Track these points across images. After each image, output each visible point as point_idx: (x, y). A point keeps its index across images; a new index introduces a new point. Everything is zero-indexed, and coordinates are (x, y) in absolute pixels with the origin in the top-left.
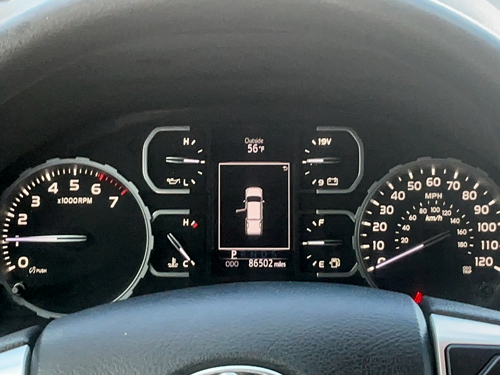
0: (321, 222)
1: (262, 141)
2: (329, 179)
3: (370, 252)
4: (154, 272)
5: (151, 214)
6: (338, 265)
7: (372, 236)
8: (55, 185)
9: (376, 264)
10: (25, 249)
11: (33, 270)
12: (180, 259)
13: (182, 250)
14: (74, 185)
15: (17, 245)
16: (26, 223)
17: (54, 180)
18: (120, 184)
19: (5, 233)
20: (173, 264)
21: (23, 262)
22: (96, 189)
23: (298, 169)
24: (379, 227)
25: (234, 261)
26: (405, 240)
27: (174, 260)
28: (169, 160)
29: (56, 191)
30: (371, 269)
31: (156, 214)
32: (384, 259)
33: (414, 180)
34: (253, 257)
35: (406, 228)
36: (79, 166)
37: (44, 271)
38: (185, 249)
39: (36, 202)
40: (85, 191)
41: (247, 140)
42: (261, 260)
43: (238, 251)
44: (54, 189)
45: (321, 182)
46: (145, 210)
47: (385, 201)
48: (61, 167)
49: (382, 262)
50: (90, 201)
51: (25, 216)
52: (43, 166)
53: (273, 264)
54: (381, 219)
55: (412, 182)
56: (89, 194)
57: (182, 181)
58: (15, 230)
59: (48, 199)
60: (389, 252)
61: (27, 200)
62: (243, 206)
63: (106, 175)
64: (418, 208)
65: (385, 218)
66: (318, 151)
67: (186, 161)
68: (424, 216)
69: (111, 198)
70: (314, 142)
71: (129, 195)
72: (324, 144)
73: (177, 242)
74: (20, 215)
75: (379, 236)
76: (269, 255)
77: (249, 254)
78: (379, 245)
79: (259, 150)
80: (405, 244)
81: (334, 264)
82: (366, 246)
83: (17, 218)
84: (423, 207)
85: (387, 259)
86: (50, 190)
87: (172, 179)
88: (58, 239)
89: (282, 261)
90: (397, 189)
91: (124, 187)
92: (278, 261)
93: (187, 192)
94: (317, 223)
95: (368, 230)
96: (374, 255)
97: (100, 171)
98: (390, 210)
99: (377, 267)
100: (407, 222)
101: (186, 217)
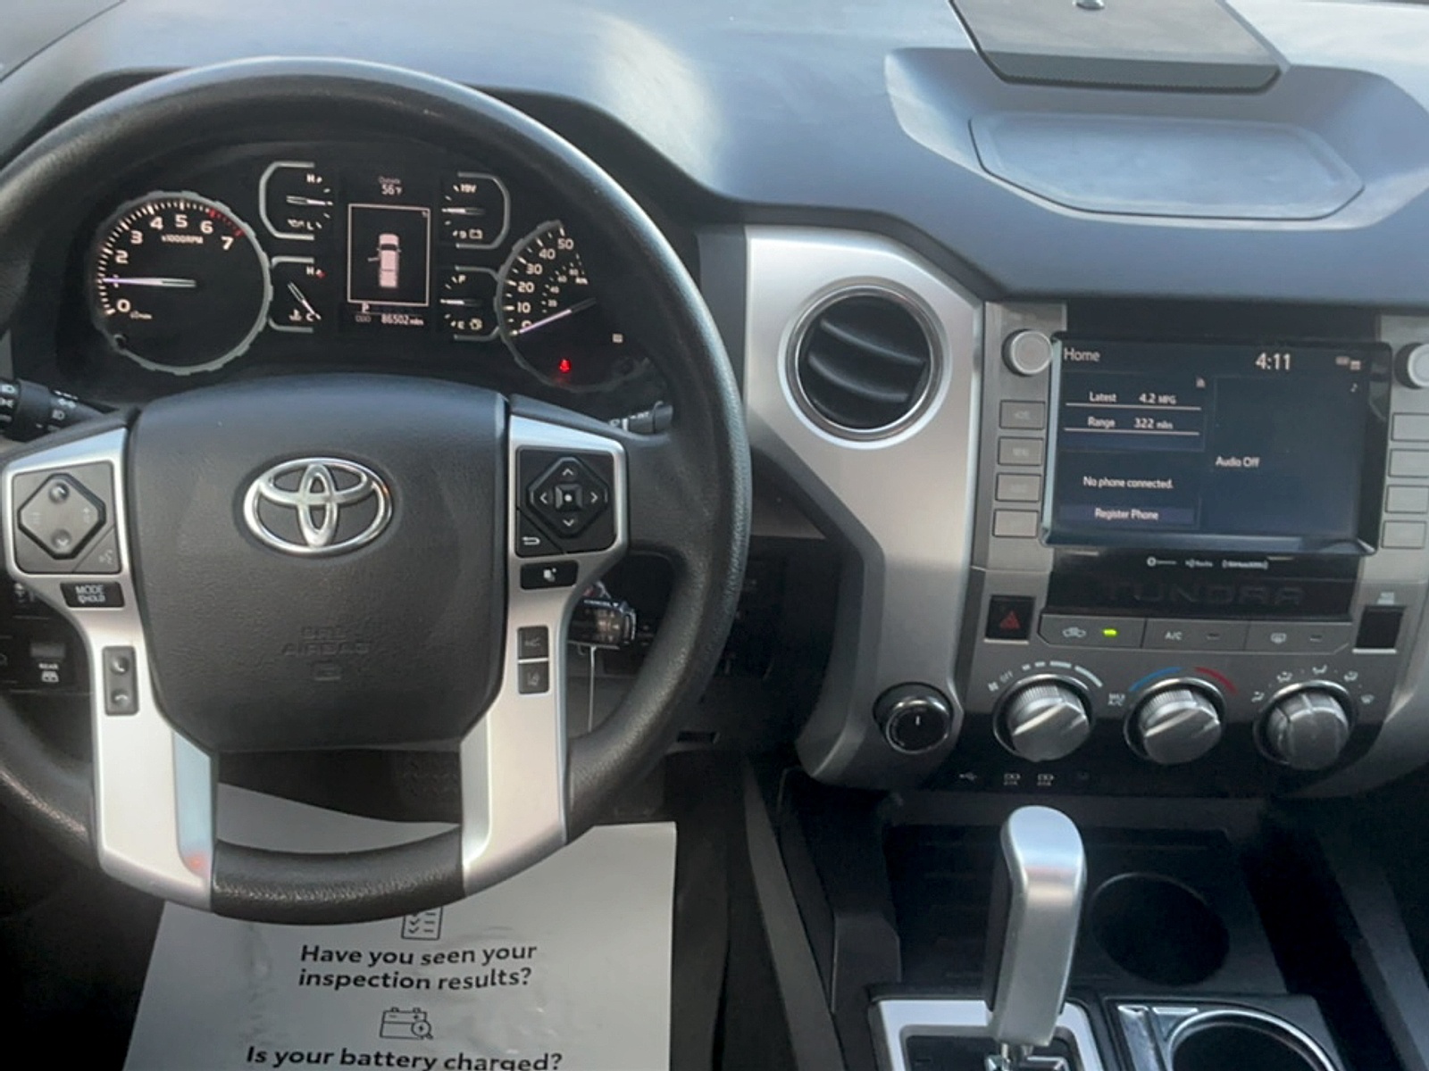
0: (462, 278)
1: (398, 182)
2: (472, 231)
3: (514, 314)
4: (273, 325)
5: (270, 258)
6: (479, 326)
7: (519, 297)
8: (159, 219)
9: (520, 327)
10: (125, 291)
11: (136, 315)
12: (303, 312)
13: (305, 303)
14: (181, 221)
15: (116, 286)
16: (125, 262)
17: (158, 213)
18: (233, 223)
19: (102, 272)
20: (296, 316)
21: (124, 305)
22: (206, 227)
23: (439, 218)
24: (526, 287)
25: (365, 315)
26: (553, 303)
27: (296, 312)
28: (291, 199)
29: (160, 226)
30: (515, 333)
31: (275, 260)
32: (528, 322)
33: (566, 238)
34: (387, 312)
35: (555, 290)
36: (186, 201)
37: (148, 317)
38: (308, 301)
39: (138, 238)
40: (193, 229)
41: (382, 180)
42: (395, 317)
43: (370, 306)
44: (157, 223)
45: (463, 234)
46: (263, 256)
47: (534, 259)
48: (165, 201)
49: (526, 326)
50: (200, 240)
51: (125, 255)
52: (144, 199)
53: (409, 321)
54: (527, 278)
55: (562, 240)
56: (199, 233)
57: (306, 224)
58: (113, 269)
59: (151, 235)
60: (534, 317)
61: (126, 236)
62: (376, 254)
63: (218, 212)
64: (569, 268)
65: (533, 278)
66: (461, 200)
67: (311, 202)
68: (574, 277)
69: (224, 238)
70: (456, 188)
71: (244, 237)
72: (468, 191)
73: (298, 290)
74: (119, 252)
75: (524, 297)
76: (404, 311)
77: (383, 309)
78: (525, 307)
79: (396, 191)
80: (553, 308)
81: (475, 325)
82: (510, 308)
83: (116, 254)
84: (573, 268)
85: (533, 322)
86: (153, 225)
87: (295, 221)
88: (164, 282)
89: (419, 318)
90: (547, 247)
91: (238, 228)
92: (413, 318)
93: (310, 238)
94: (457, 278)
95: (513, 290)
96: (519, 318)
97: (211, 209)
98: (538, 269)
99: (522, 331)
100: (556, 283)
101: (310, 265)
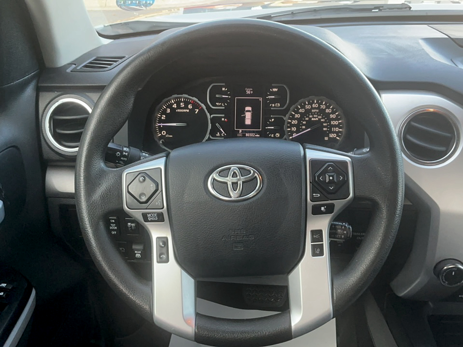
0: (273, 120)
1: (252, 89)
2: (276, 104)
3: (290, 131)
4: (211, 137)
5: (210, 116)
6: (279, 136)
7: (292, 126)
8: (175, 105)
9: (293, 136)
10: (165, 128)
11: (167, 136)
12: (221, 132)
13: (221, 129)
14: (182, 105)
15: (162, 126)
16: (164, 119)
17: (175, 103)
18: (199, 104)
19: (157, 122)
20: (218, 134)
21: (164, 133)
22: (190, 106)
23: (265, 100)
24: (295, 122)
25: (240, 134)
26: (304, 127)
27: (218, 133)
28: (217, 96)
29: (175, 107)
30: (291, 137)
31: (212, 116)
32: (295, 134)
33: (308, 105)
34: (247, 133)
35: (304, 123)
36: (184, 98)
37: (171, 136)
38: (222, 129)
39: (169, 111)
40: (186, 107)
41: (246, 89)
42: (250, 134)
43: (242, 131)
44: (175, 106)
45: (273, 105)
46: (208, 114)
47: (297, 112)
48: (177, 98)
49: (295, 135)
50: (188, 111)
51: (165, 116)
52: (171, 97)
53: (255, 135)
54: (295, 119)
55: (307, 106)
56: (188, 109)
57: (222, 104)
58: (161, 121)
59: (173, 110)
60: (297, 132)
61: (165, 110)
62: (244, 114)
63: (194, 101)
64: (309, 115)
65: (297, 119)
66: (273, 93)
67: (223, 96)
68: (311, 118)
69: (196, 110)
70: (271, 90)
71: (202, 109)
72: (275, 90)
73: (219, 126)
74: (163, 116)
75: (294, 125)
76: (253, 132)
77: (246, 132)
78: (294, 129)
79: (251, 93)
80: (304, 129)
81: (277, 136)
82: (289, 129)
83: (162, 116)
84: (311, 115)
85: (297, 134)
86: (173, 106)
87: (218, 103)
88: (177, 124)
89: (258, 134)
90: (301, 108)
91: (201, 106)
92: (256, 134)
93: (224, 108)
94: (271, 120)
95: (290, 123)
96: (292, 132)
97: (192, 100)
98: (299, 116)
99: (293, 137)
100: (305, 120)
101: (223, 117)
